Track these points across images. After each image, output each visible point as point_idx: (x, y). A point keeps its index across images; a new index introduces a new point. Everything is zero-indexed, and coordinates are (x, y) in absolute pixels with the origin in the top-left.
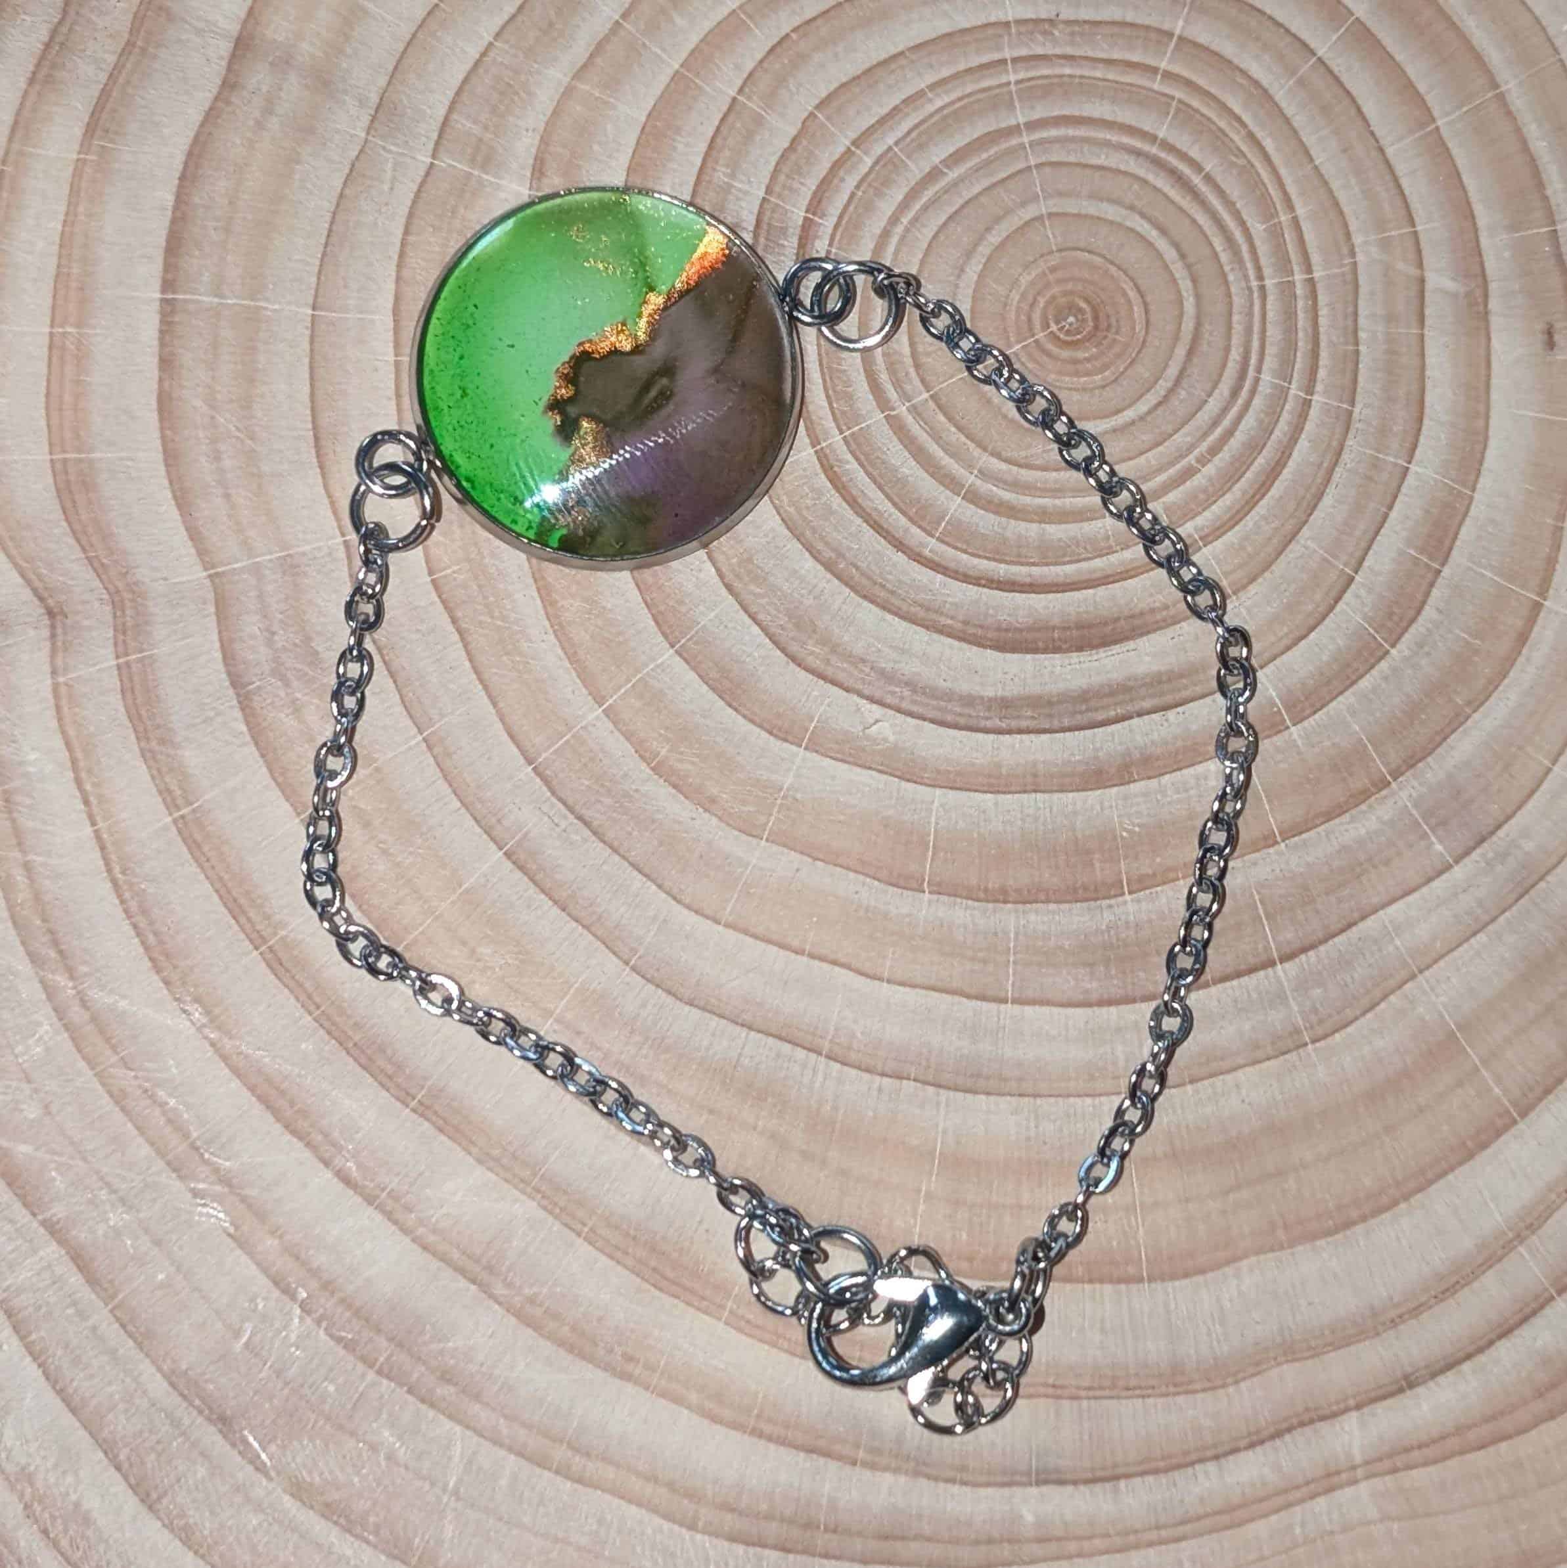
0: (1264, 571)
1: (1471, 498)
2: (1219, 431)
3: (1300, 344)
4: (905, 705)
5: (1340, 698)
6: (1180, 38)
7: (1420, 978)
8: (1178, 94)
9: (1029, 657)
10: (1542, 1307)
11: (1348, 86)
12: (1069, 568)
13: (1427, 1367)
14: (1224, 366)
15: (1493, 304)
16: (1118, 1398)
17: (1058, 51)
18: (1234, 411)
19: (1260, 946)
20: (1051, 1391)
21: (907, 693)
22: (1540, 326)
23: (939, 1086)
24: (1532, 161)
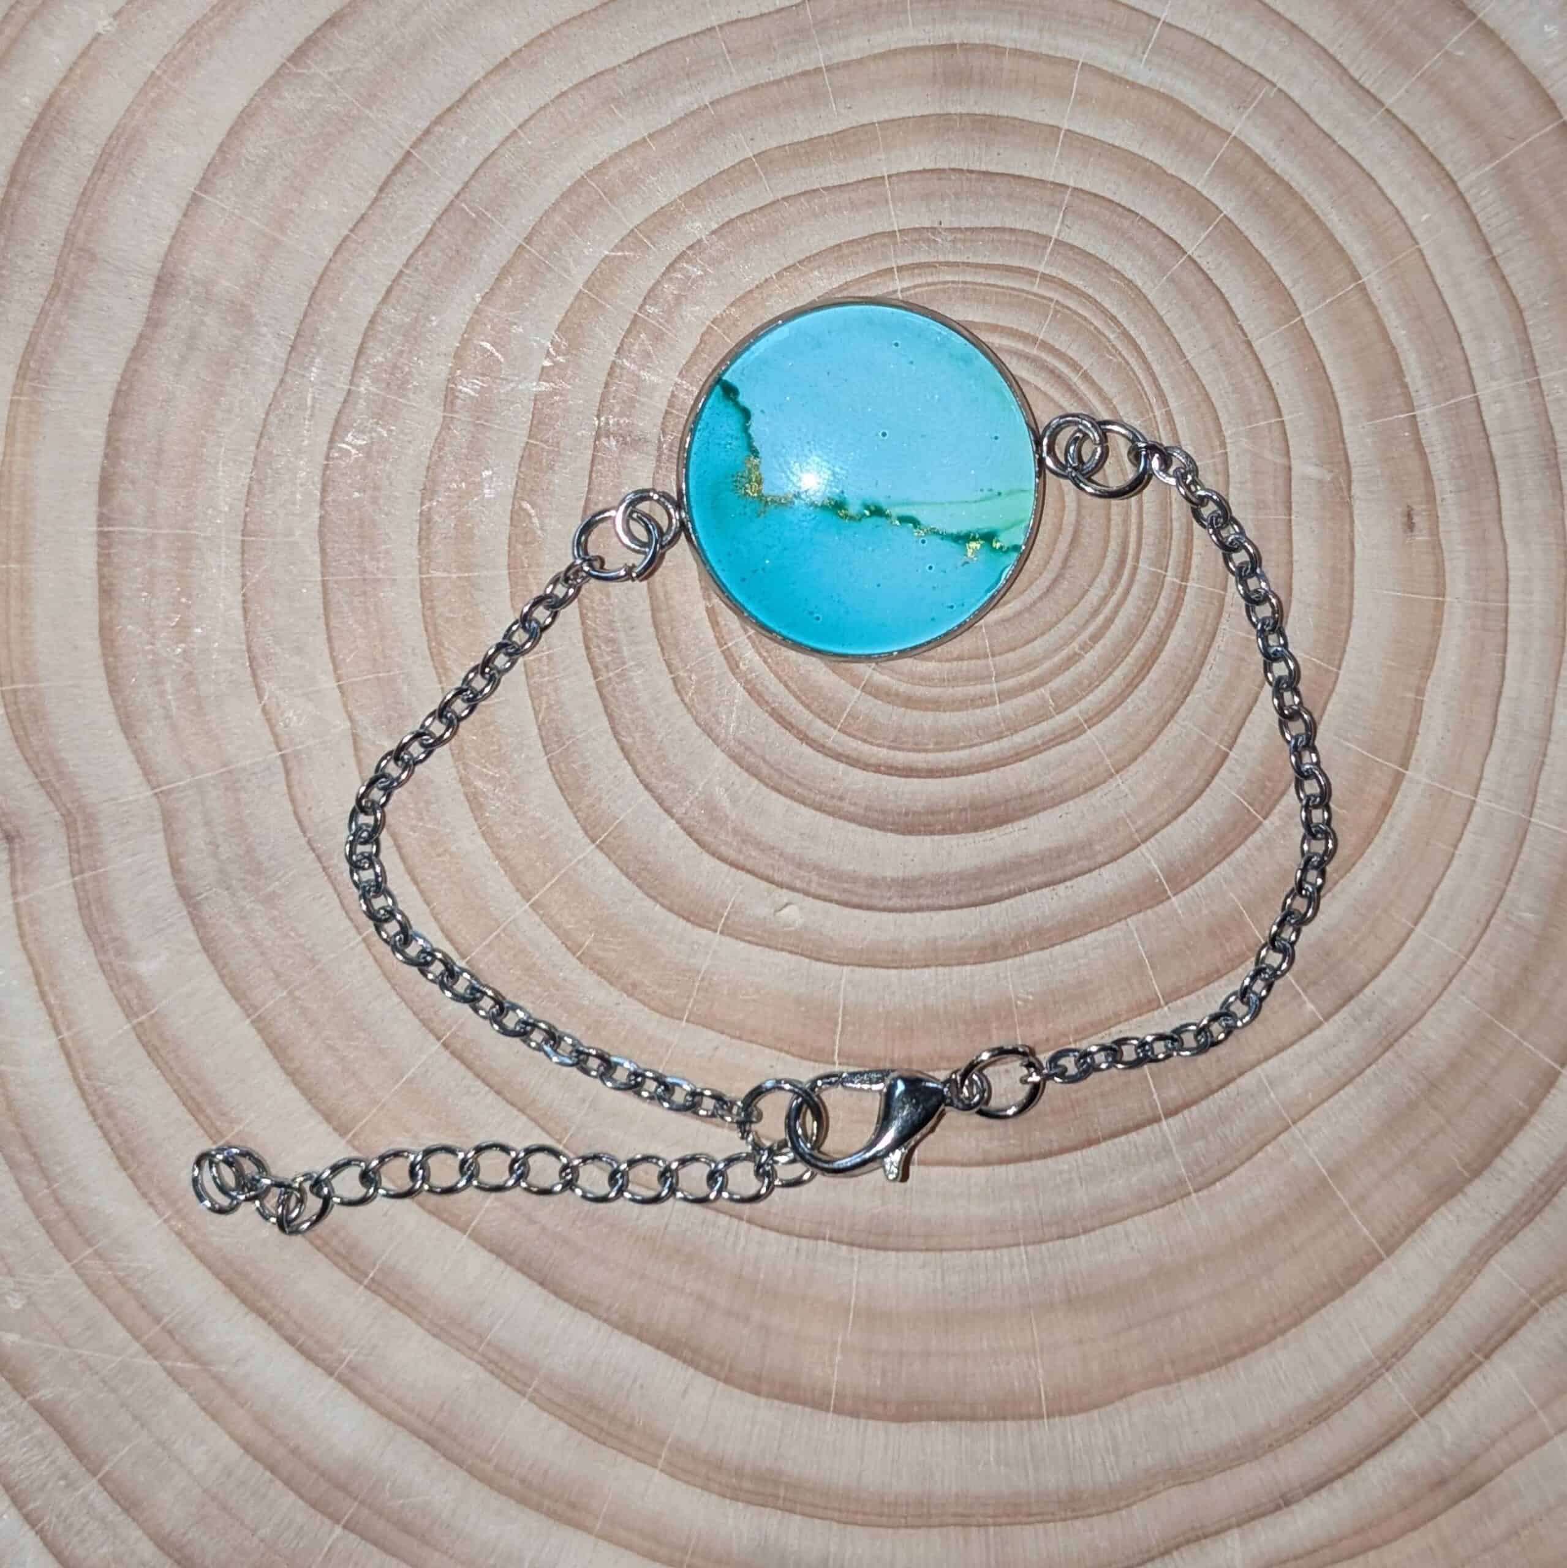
0: (1144, 750)
1: (1337, 675)
2: (1100, 619)
3: (1175, 533)
4: (813, 888)
5: (1217, 869)
6: (1058, 242)
7: (1294, 1129)
8: (1056, 296)
9: (928, 838)
10: (1407, 1427)
11: (1217, 282)
12: (963, 754)
13: (1302, 1486)
14: (1104, 557)
15: (1356, 489)
16: (1020, 1523)
17: (941, 259)
18: (1114, 600)
19: (1146, 1104)
20: (959, 1520)
21: (815, 878)
22: (1399, 509)
23: (852, 1244)
24: (1392, 351)
